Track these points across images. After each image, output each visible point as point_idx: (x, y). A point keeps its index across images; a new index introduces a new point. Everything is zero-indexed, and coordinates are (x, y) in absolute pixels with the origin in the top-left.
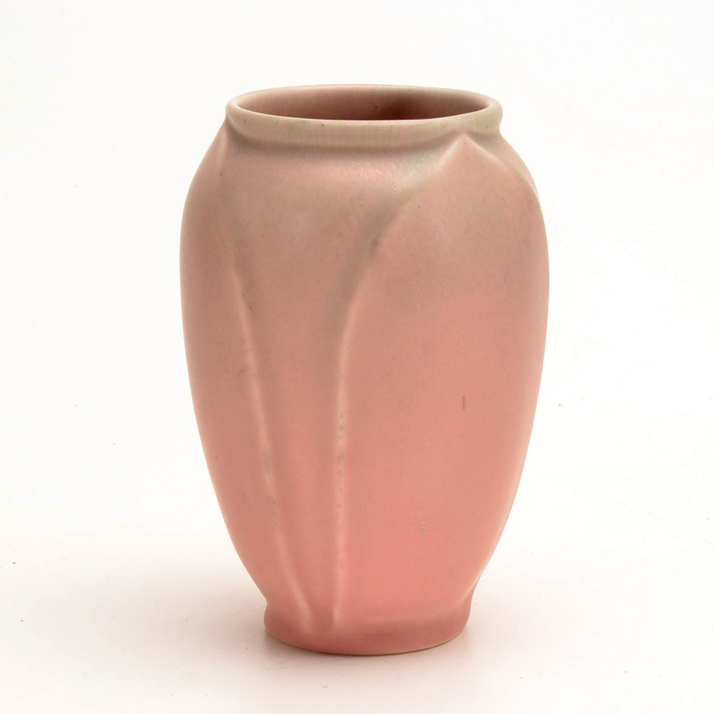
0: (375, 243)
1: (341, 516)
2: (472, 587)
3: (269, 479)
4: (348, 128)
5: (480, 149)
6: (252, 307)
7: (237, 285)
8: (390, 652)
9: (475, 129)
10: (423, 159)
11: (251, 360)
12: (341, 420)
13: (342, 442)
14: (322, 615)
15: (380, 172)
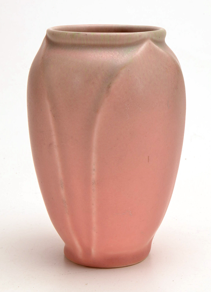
0: (109, 87)
1: (94, 209)
2: (152, 238)
3: (63, 192)
4: (97, 36)
5: (156, 47)
6: (54, 116)
7: (48, 106)
8: (116, 267)
9: (154, 38)
10: (131, 50)
11: (54, 139)
12: (94, 166)
13: (94, 176)
14: (87, 251)
15: (112, 55)
